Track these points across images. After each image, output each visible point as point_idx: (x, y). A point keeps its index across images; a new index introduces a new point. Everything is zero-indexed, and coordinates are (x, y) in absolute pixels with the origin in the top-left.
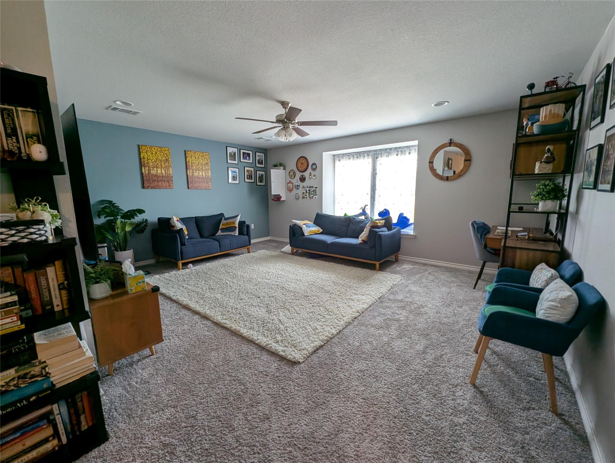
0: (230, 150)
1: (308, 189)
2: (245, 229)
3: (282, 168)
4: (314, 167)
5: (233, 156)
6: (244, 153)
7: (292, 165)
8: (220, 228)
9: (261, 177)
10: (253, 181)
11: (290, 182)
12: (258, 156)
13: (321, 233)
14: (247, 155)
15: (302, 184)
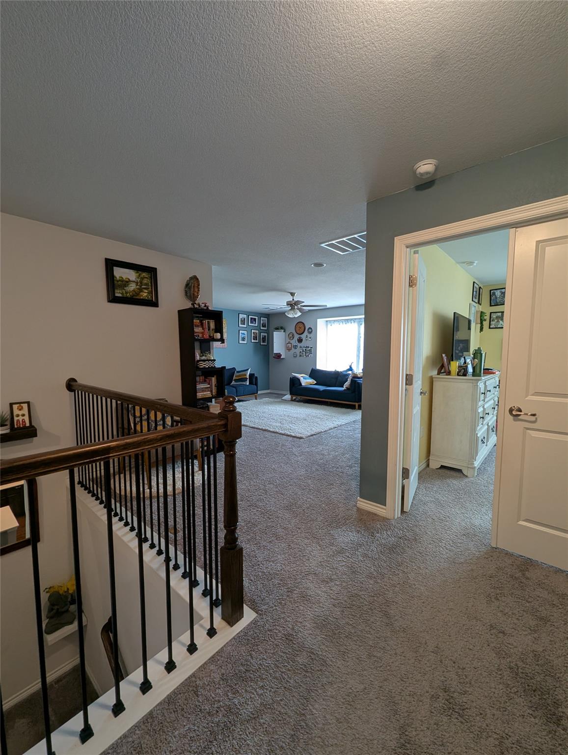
0: (241, 316)
1: (304, 349)
2: (254, 380)
3: (283, 331)
4: (310, 330)
5: (243, 322)
6: (251, 318)
7: (291, 329)
8: (234, 379)
9: (264, 338)
10: (257, 341)
11: (289, 343)
12: (262, 320)
13: (315, 384)
14: (253, 320)
15: (299, 345)
